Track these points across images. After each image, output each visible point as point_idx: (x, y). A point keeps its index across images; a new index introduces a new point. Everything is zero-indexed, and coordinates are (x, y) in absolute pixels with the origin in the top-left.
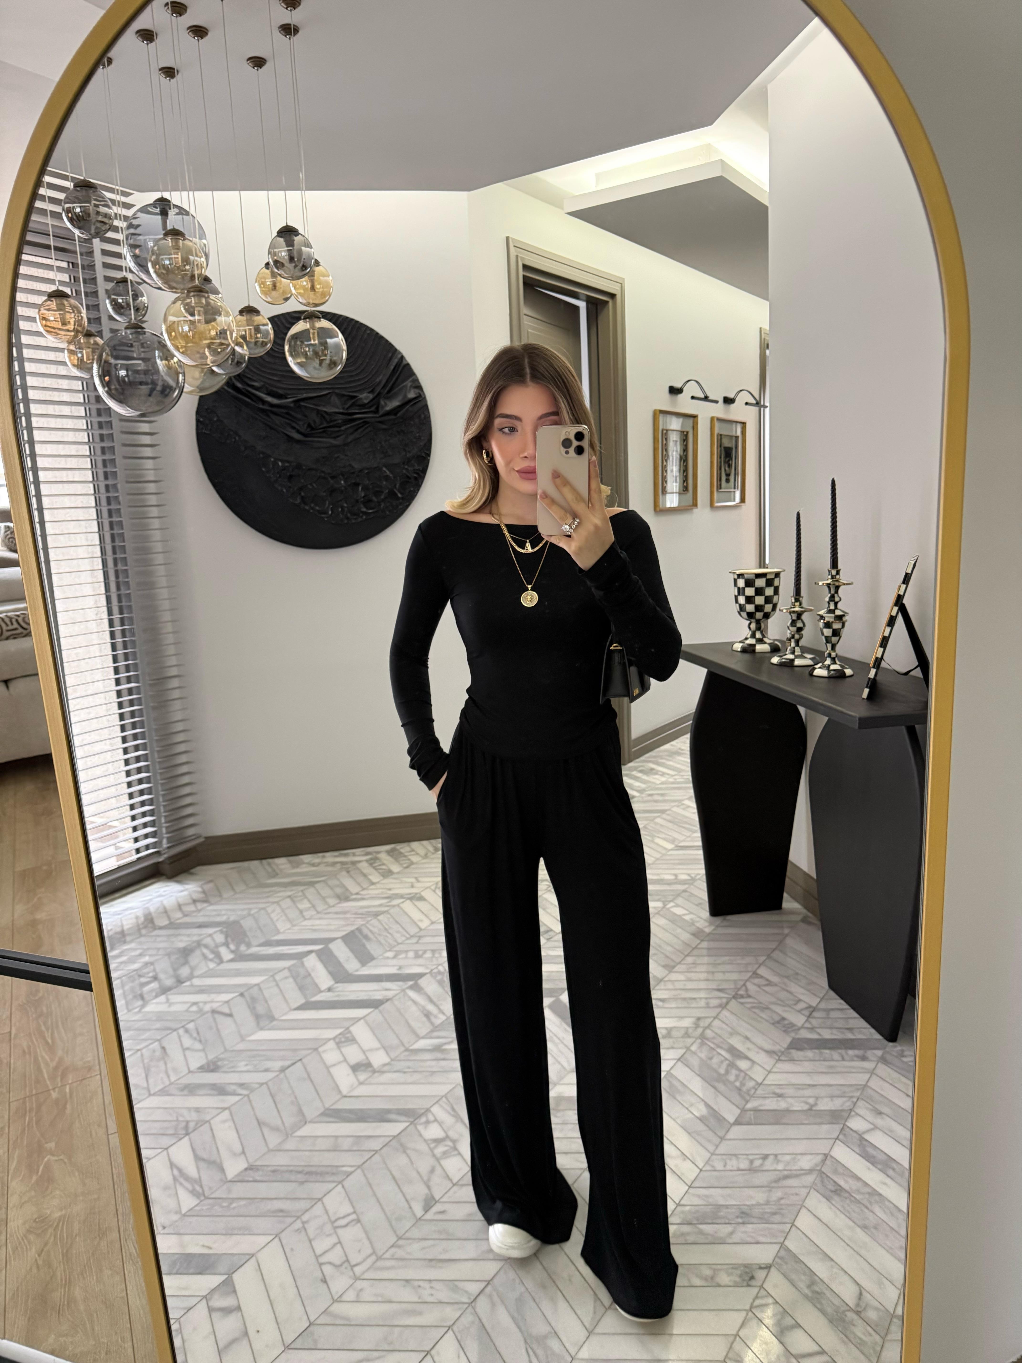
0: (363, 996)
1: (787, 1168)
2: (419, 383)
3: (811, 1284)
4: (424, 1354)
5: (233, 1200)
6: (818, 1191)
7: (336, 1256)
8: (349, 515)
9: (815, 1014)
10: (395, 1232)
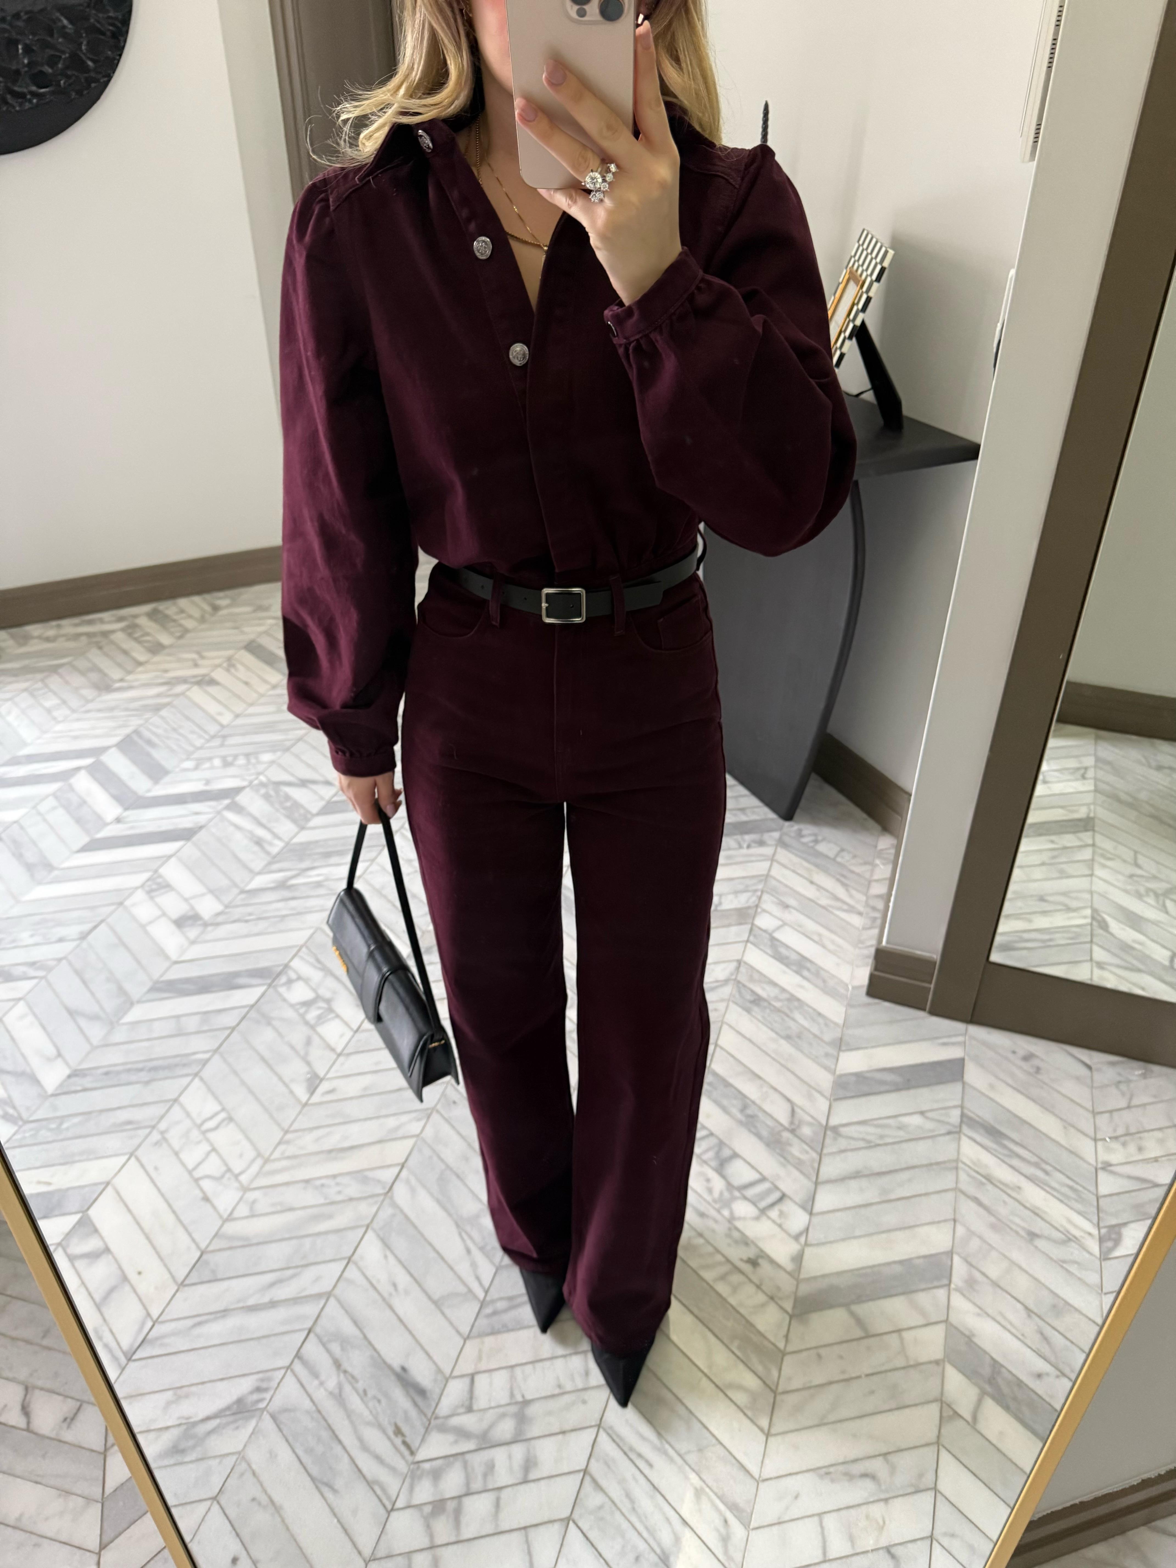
0: (165, 826)
3: (743, 1110)
4: (345, 1262)
5: (63, 1118)
6: (737, 1004)
7: (213, 1166)
10: (279, 1125)
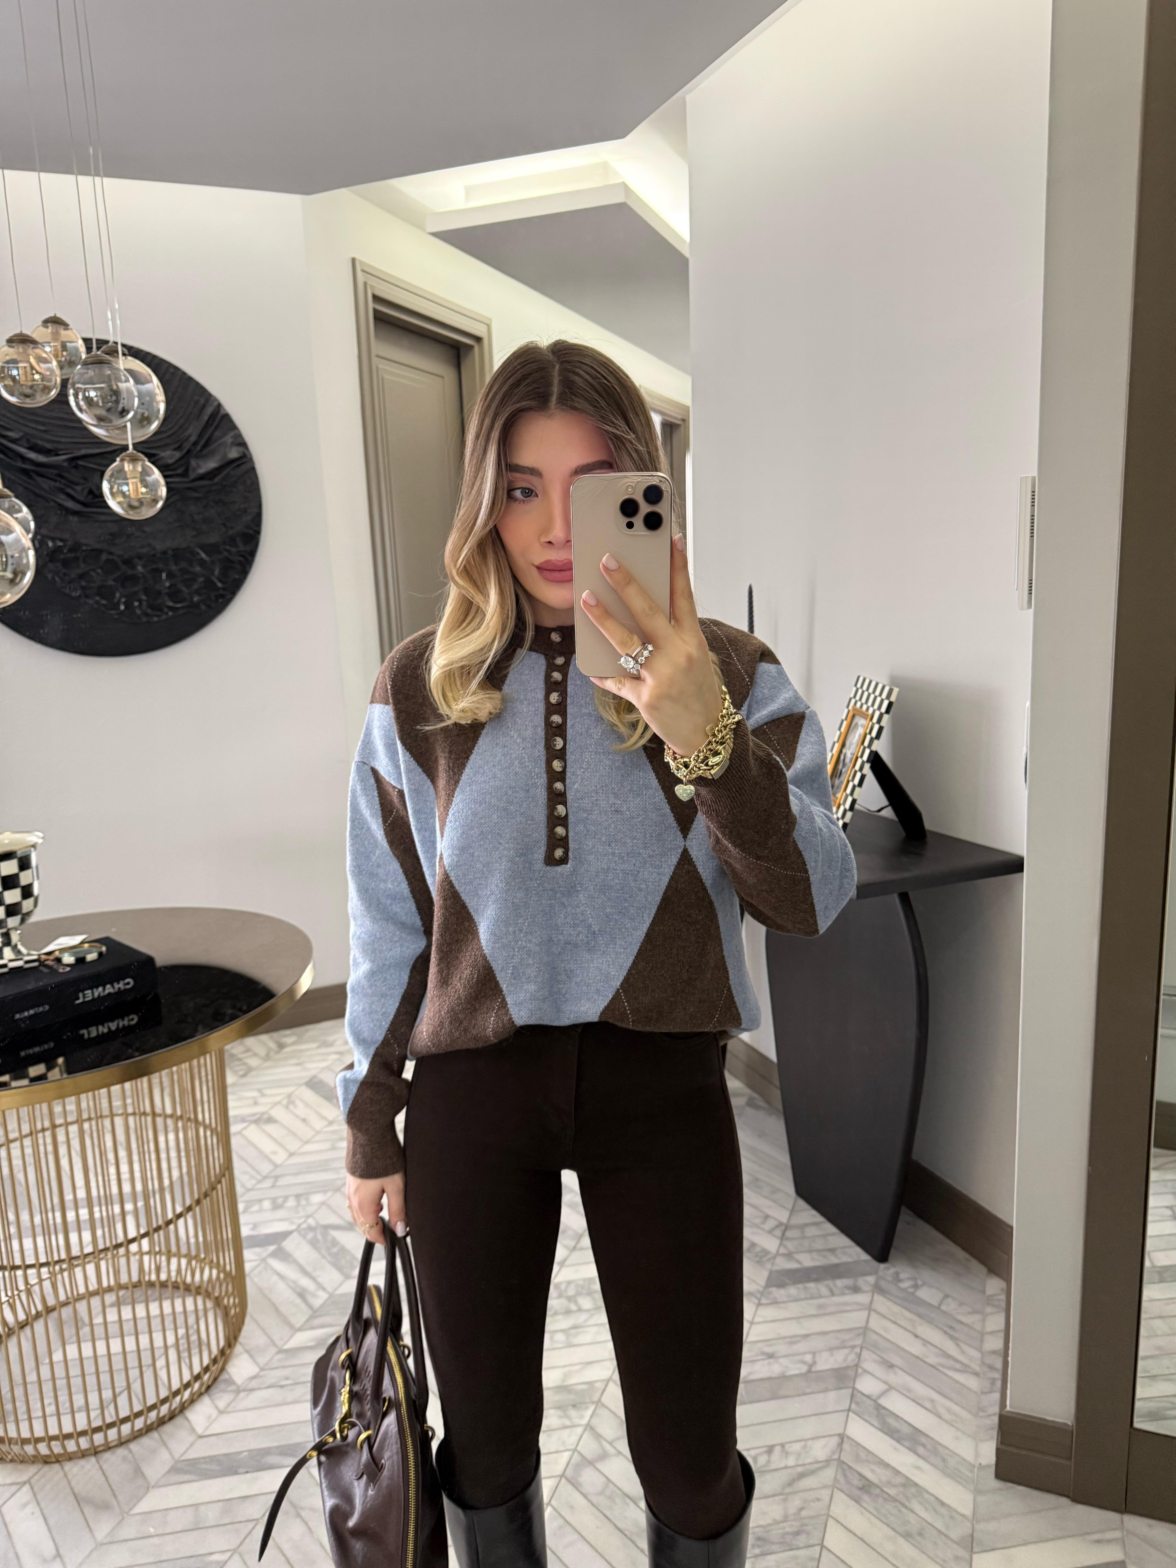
1: (800, 1462)
2: (243, 439)
6: (842, 1491)
8: (149, 611)
9: (788, 1234)
